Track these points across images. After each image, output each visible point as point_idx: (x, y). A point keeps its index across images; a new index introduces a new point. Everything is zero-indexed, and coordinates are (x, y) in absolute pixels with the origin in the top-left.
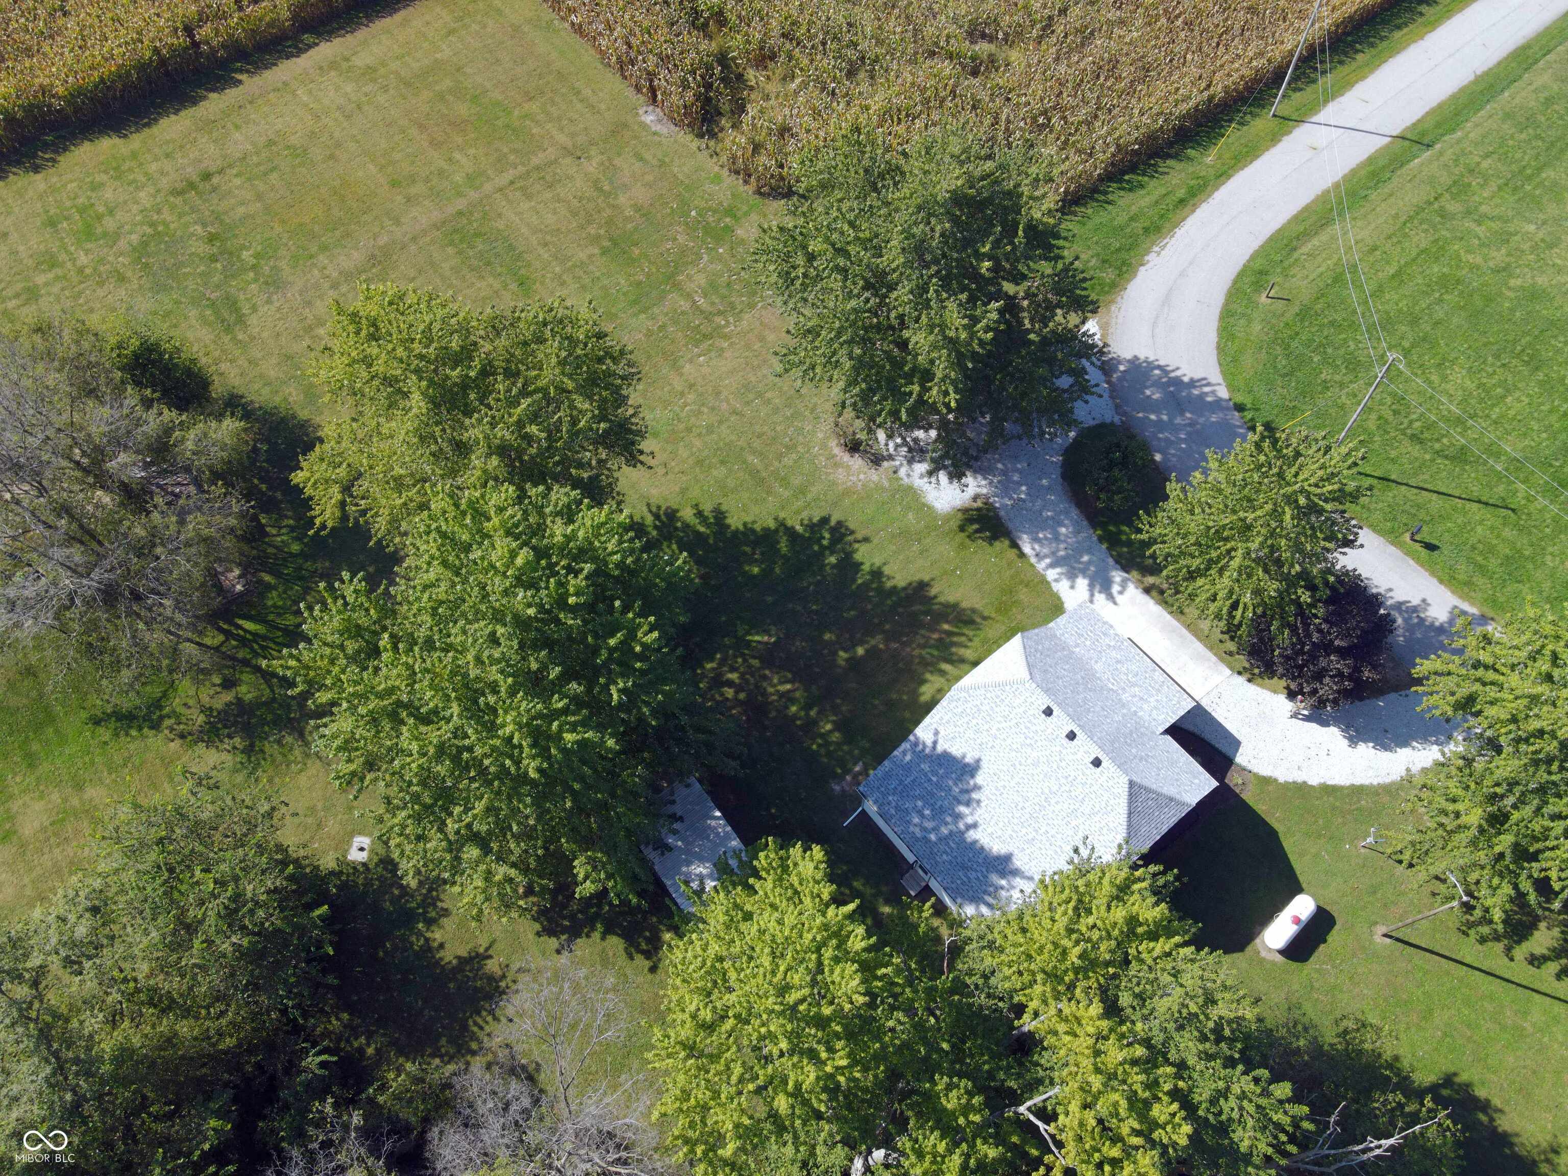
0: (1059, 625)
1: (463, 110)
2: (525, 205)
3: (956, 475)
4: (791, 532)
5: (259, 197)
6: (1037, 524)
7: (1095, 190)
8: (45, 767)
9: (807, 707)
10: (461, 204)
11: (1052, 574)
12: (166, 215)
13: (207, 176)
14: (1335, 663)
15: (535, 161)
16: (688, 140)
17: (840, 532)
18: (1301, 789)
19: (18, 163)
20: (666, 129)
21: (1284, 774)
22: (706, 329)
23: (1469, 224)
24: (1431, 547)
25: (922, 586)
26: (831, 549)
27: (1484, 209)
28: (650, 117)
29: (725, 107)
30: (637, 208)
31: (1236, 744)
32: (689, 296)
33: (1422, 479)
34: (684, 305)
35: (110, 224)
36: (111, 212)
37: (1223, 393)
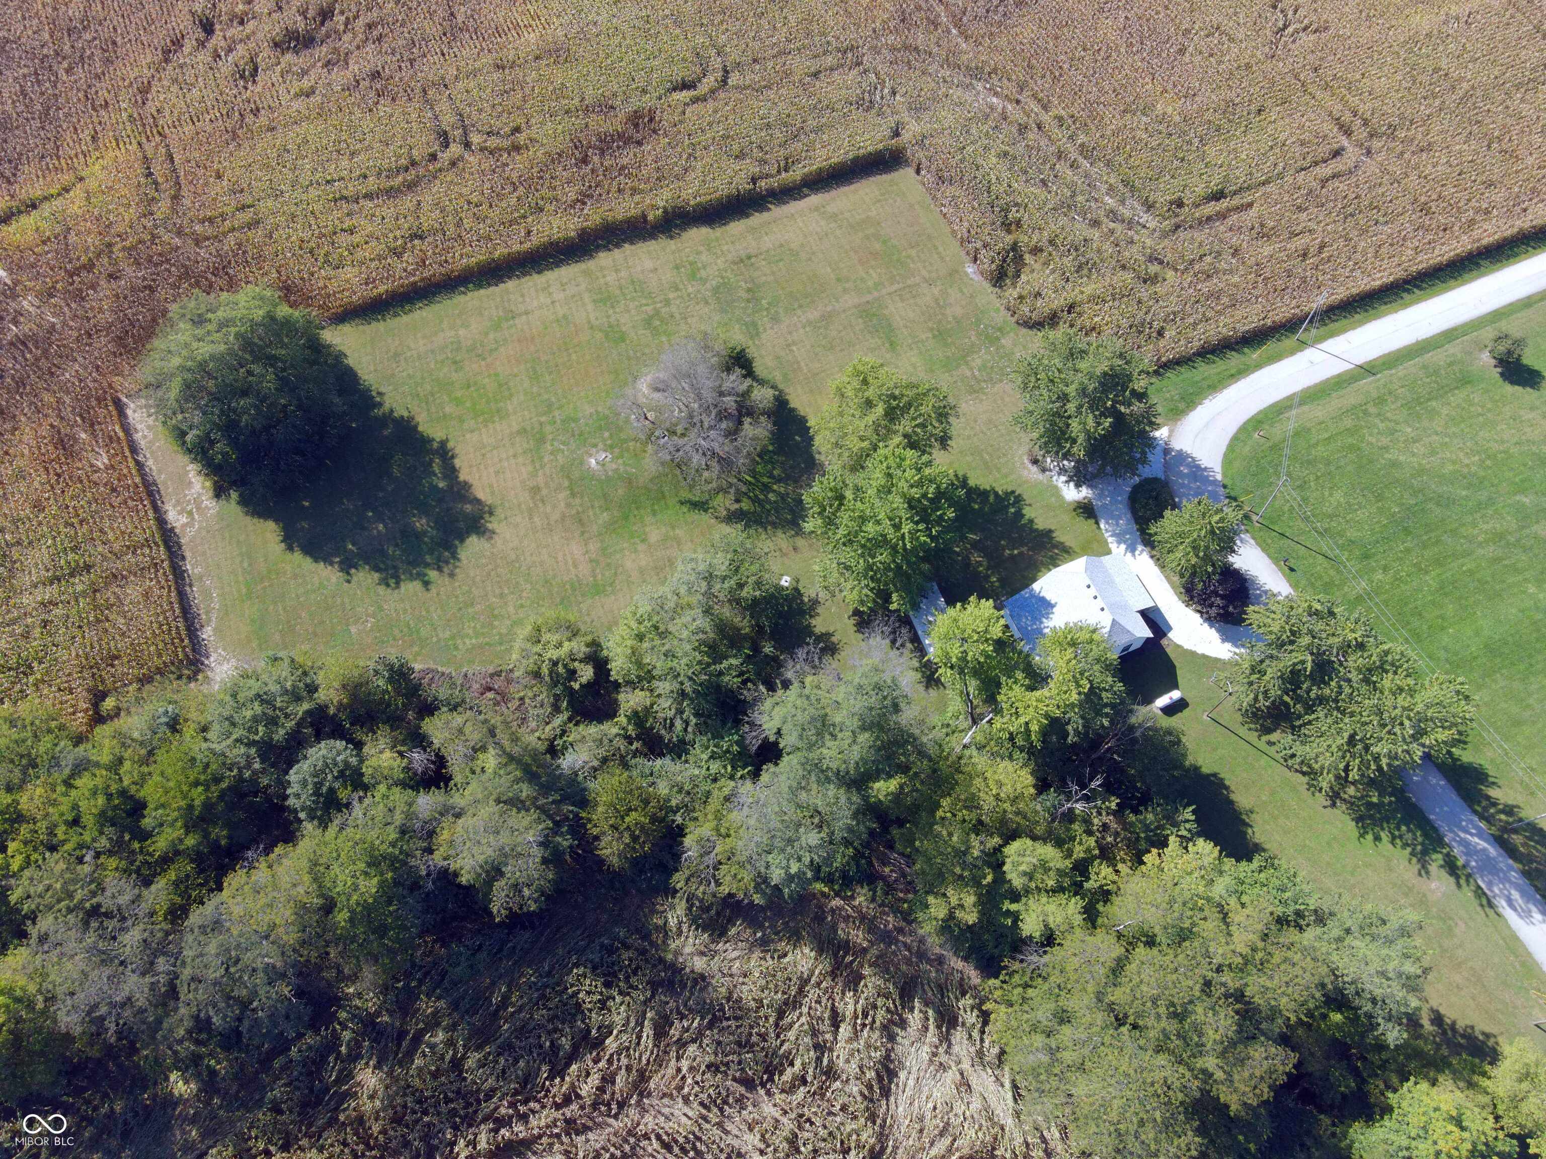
0: (1106, 559)
1: (877, 246)
2: (900, 304)
3: (1078, 486)
4: (996, 494)
5: (773, 273)
6: (1110, 516)
7: (1190, 359)
8: (659, 517)
9: (988, 569)
10: (869, 298)
11: (1110, 540)
12: (729, 274)
13: (749, 258)
14: (1218, 601)
15: (909, 282)
16: (987, 285)
17: (1019, 499)
18: (1193, 654)
19: (663, 232)
20: (977, 278)
21: (1187, 646)
22: (976, 387)
23: (1377, 421)
24: (1292, 570)
25: (1050, 531)
26: (1013, 505)
27: (1389, 415)
28: (970, 269)
29: (1010, 274)
30: (954, 318)
31: (1170, 628)
32: (971, 369)
33: (1301, 539)
34: (968, 373)
35: (703, 273)
36: (704, 267)
37: (1219, 477)
